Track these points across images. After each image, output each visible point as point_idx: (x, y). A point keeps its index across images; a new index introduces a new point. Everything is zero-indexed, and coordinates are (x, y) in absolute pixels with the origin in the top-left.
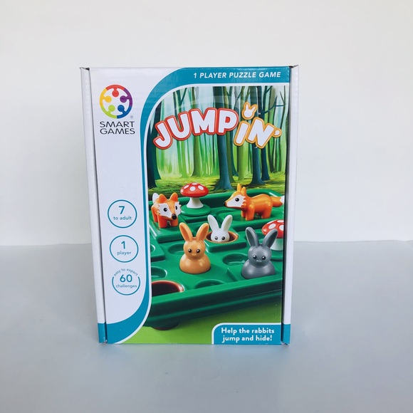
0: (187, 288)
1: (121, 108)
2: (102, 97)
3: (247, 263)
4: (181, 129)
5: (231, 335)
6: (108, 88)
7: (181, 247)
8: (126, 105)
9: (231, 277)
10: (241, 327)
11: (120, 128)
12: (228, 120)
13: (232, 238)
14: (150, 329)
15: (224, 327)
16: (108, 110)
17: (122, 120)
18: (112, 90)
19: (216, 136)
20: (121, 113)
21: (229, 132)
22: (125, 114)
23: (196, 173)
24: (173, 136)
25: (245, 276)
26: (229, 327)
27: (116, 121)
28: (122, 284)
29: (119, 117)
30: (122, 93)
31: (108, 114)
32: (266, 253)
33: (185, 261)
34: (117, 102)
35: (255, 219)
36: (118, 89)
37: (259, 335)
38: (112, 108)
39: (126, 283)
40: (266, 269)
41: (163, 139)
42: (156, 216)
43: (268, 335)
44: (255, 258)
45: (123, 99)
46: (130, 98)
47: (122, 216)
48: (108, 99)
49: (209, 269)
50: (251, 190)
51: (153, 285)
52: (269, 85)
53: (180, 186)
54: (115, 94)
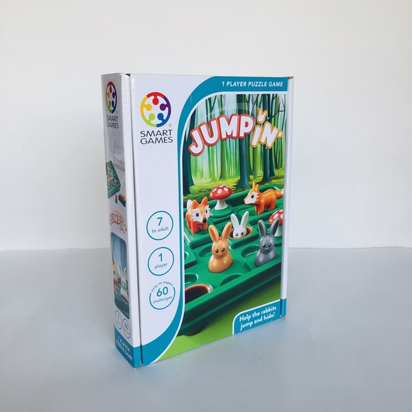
0: (214, 287)
1: (160, 116)
2: (143, 105)
3: (258, 253)
4: (211, 135)
5: (246, 321)
6: (149, 96)
7: (210, 248)
8: (165, 113)
9: (247, 268)
10: (253, 312)
11: (159, 137)
12: (247, 124)
13: (248, 231)
14: (183, 337)
15: (241, 315)
16: (148, 119)
17: (161, 129)
18: (153, 97)
19: (238, 139)
20: (161, 122)
21: (248, 135)
22: (164, 122)
23: (222, 177)
24: (205, 142)
25: (257, 264)
26: (245, 315)
27: (156, 129)
28: (158, 298)
29: (159, 125)
30: (162, 101)
31: (148, 123)
32: (271, 241)
33: (213, 261)
34: (156, 110)
35: (264, 211)
36: (158, 97)
37: (266, 314)
38: (152, 116)
39: (163, 296)
40: (271, 254)
41: (197, 146)
42: (189, 222)
43: (272, 312)
44: (264, 247)
45: (163, 107)
46: (168, 105)
47: (160, 227)
48: (149, 108)
49: (232, 264)
50: (262, 187)
51: (186, 292)
52: (275, 93)
53: (210, 190)
54: (156, 102)
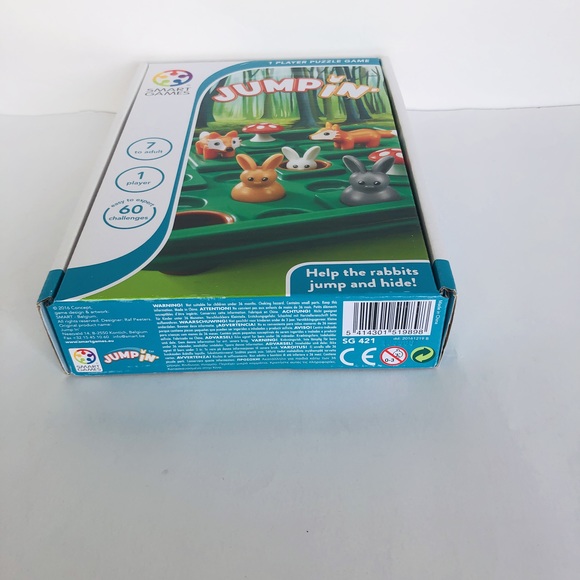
0: (241, 218)
3: (348, 190)
5: (327, 279)
6: (167, 72)
9: (322, 205)
10: (347, 267)
12: (309, 84)
13: (320, 165)
14: (157, 274)
15: (312, 268)
19: (294, 94)
23: (267, 114)
25: (346, 202)
26: (321, 268)
28: (121, 215)
32: (379, 178)
33: (240, 189)
35: (355, 148)
36: (178, 72)
37: (387, 278)
39: (130, 215)
40: (384, 194)
41: (225, 97)
42: (201, 150)
43: (406, 278)
46: (190, 75)
47: (150, 150)
49: (283, 197)
50: (344, 127)
51: (177, 216)
53: (243, 126)
